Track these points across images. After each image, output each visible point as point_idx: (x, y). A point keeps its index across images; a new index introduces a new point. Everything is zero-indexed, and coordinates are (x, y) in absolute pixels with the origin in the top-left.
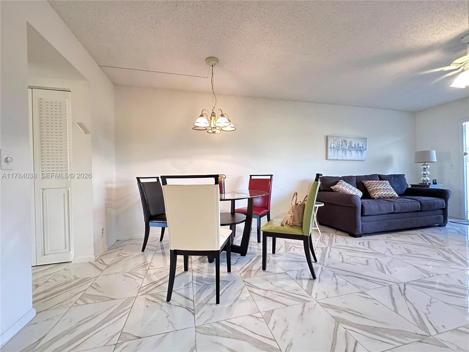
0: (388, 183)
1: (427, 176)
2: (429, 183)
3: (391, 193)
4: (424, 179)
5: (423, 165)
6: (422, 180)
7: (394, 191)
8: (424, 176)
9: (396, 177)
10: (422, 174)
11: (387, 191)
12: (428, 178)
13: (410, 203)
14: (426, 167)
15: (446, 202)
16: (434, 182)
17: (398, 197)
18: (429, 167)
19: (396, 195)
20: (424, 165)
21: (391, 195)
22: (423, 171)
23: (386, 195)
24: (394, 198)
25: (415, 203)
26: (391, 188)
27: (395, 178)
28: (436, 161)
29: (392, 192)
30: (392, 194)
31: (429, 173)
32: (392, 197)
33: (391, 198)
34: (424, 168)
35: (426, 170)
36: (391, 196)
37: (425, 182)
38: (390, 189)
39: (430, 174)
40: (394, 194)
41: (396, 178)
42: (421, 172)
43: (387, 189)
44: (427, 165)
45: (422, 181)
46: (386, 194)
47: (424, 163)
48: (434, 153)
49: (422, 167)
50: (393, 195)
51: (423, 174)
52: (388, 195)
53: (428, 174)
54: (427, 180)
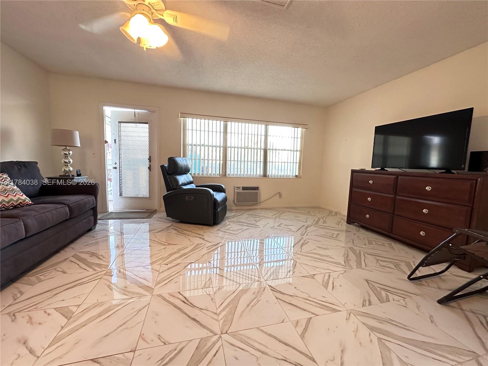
0: (6, 178)
1: (69, 164)
2: (72, 174)
3: (15, 199)
4: (66, 169)
5: (63, 150)
6: (63, 170)
7: (22, 193)
8: (66, 165)
9: (22, 166)
10: (63, 162)
11: (6, 195)
12: (71, 168)
13: (54, 212)
14: (67, 153)
15: (96, 198)
16: (78, 173)
17: (31, 203)
18: (71, 152)
19: (27, 200)
20: (65, 150)
21: (17, 201)
22: (64, 158)
23: (4, 203)
24: (22, 207)
25: (62, 209)
26: (15, 187)
27: (19, 167)
28: (80, 146)
29: (17, 196)
30: (19, 199)
31: (71, 161)
32: (19, 204)
33: (15, 207)
34: (66, 154)
35: (68, 157)
36: (15, 204)
37: (67, 173)
38: (13, 190)
39: (73, 162)
40: (22, 200)
41: (23, 169)
42: (61, 160)
43: (5, 190)
44: (69, 150)
45: (63, 172)
46: (5, 201)
47: (65, 147)
48: (77, 134)
49: (63, 153)
50: (20, 201)
51: (65, 162)
52: (8, 202)
53: (71, 163)
54: (70, 170)
